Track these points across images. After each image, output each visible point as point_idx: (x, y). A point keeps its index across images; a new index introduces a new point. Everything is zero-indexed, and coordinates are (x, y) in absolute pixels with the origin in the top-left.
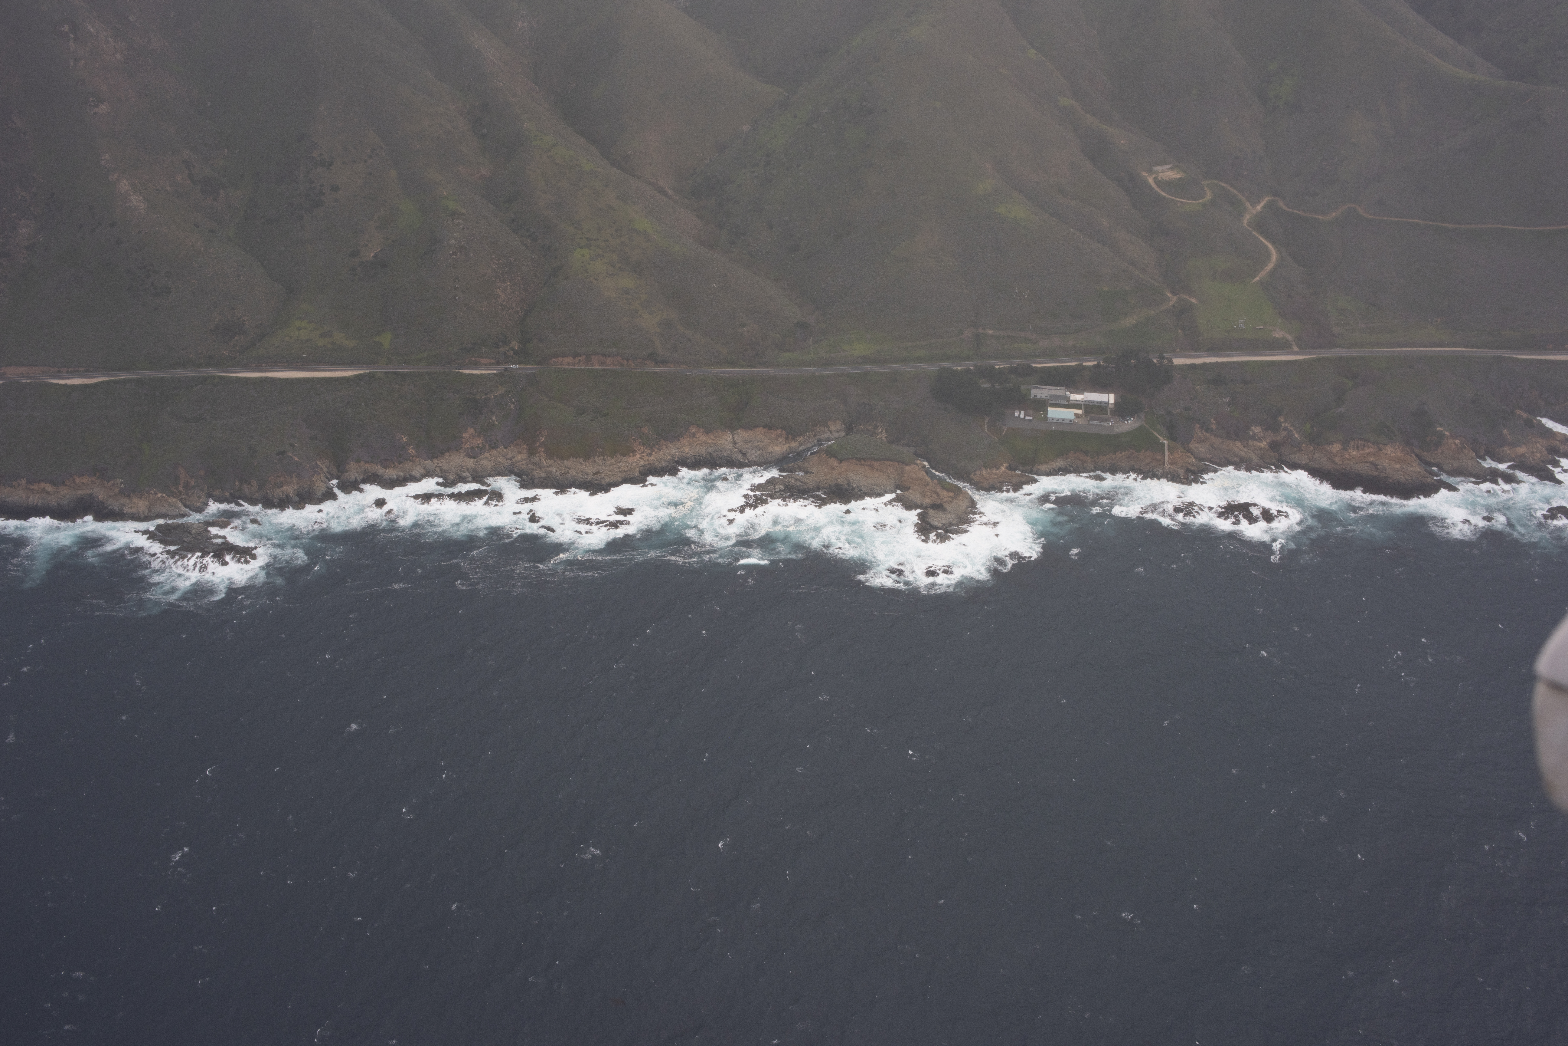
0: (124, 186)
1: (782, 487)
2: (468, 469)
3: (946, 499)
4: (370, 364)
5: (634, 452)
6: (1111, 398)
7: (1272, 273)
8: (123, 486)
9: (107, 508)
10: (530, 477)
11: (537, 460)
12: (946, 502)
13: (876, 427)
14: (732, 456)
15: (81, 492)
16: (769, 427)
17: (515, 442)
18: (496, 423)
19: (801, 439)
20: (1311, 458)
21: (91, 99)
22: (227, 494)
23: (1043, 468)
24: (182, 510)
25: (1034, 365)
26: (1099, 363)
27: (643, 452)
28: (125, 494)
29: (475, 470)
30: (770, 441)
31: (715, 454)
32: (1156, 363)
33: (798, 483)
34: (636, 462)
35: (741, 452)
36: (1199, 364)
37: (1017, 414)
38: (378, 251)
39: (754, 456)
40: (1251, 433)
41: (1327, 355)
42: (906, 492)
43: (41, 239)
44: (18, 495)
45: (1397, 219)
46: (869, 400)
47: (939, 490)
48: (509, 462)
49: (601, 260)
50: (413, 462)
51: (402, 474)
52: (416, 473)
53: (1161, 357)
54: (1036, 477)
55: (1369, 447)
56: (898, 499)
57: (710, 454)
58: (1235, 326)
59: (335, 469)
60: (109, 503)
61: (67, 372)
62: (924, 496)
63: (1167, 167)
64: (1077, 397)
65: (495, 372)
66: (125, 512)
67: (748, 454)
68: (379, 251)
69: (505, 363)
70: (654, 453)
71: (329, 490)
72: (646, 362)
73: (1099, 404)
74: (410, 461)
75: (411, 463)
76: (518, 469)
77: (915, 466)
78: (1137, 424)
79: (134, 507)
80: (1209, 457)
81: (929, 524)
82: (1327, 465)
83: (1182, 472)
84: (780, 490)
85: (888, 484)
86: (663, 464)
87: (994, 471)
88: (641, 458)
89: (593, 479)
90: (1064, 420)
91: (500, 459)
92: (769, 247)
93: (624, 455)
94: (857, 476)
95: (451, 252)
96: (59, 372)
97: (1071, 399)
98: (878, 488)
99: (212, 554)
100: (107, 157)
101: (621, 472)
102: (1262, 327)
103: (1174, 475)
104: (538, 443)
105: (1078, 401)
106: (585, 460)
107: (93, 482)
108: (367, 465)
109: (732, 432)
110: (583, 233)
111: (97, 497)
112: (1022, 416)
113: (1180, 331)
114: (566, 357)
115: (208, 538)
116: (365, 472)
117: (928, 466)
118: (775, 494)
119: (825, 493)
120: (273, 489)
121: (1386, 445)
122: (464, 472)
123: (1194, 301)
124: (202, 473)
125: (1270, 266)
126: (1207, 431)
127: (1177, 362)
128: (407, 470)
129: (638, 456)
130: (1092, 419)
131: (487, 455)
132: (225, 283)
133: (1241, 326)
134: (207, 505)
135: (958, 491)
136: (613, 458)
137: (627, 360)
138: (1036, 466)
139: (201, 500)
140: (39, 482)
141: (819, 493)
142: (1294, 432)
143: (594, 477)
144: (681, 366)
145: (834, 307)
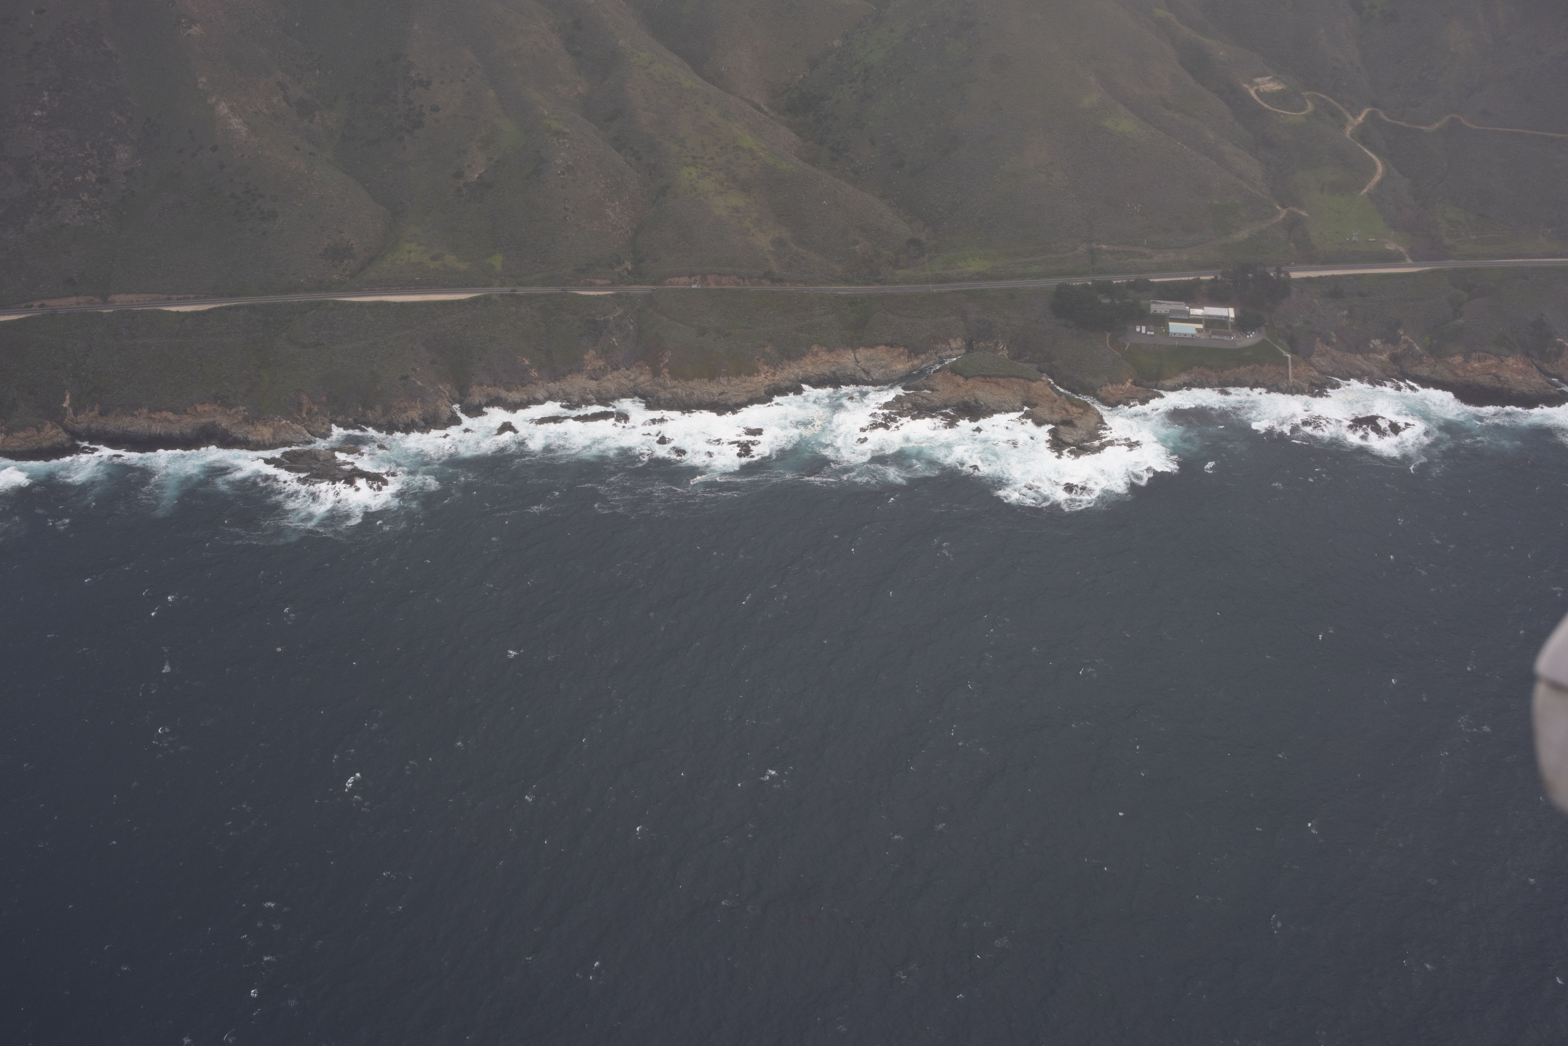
0: (223, 109)
1: (910, 405)
2: (591, 392)
3: (1076, 415)
4: (484, 286)
5: (758, 372)
6: (1231, 313)
7: (1380, 184)
8: (246, 413)
9: (231, 436)
10: (655, 398)
11: (661, 381)
12: (1076, 418)
13: (997, 344)
14: (856, 375)
15: (203, 420)
16: (891, 345)
17: (637, 363)
18: (617, 344)
19: (923, 356)
20: (1433, 370)
21: (183, 21)
22: (350, 420)
23: (1168, 383)
24: (307, 437)
25: (1151, 280)
26: (1216, 277)
27: (767, 372)
28: (248, 422)
29: (599, 392)
30: (892, 359)
31: (838, 373)
32: (1273, 277)
33: (925, 402)
34: (761, 382)
35: (864, 370)
36: (1315, 278)
37: (1138, 330)
38: (482, 171)
39: (877, 374)
40: (1372, 346)
41: (1441, 267)
42: (1035, 409)
43: (140, 165)
44: (139, 424)
45: (1502, 129)
46: (988, 316)
47: (1068, 406)
48: (632, 384)
49: (709, 178)
50: (537, 384)
51: (525, 397)
52: (539, 396)
53: (1279, 271)
54: (1162, 392)
55: (1490, 359)
56: (1027, 416)
57: (834, 373)
58: (1348, 239)
59: (458, 393)
60: (233, 431)
61: (178, 299)
62: (1053, 412)
63: (1268, 78)
64: (1197, 312)
65: (612, 293)
66: (250, 439)
67: (871, 373)
68: (484, 172)
69: (621, 284)
70: (778, 373)
71: (454, 415)
72: (762, 281)
73: (1219, 319)
74: (533, 384)
75: (534, 386)
76: (642, 390)
77: (1041, 382)
78: (1259, 339)
79: (259, 434)
80: (1330, 370)
81: (1061, 440)
82: (1451, 378)
83: (1306, 385)
84: (908, 408)
85: (1015, 401)
86: (788, 383)
87: (1120, 387)
88: (766, 378)
89: (719, 399)
90: (1186, 335)
91: (624, 381)
92: (872, 163)
93: (749, 376)
94: (984, 394)
95: (559, 172)
96: (169, 299)
97: (1191, 313)
98: (1006, 405)
99: (343, 481)
100: (204, 80)
101: (746, 392)
102: (1374, 240)
103: (1299, 389)
104: (662, 364)
105: (1198, 315)
106: (710, 381)
107: (215, 410)
108: (489, 389)
109: (854, 350)
110: (688, 151)
111: (220, 425)
112: (1144, 331)
113: (1292, 245)
114: (682, 276)
115: (338, 465)
116: (488, 395)
117: (1052, 383)
118: (904, 413)
119: (953, 411)
120: (398, 415)
121: (1508, 356)
122: (588, 394)
123: (1304, 214)
124: (324, 399)
125: (1377, 178)
126: (1327, 344)
127: (1294, 275)
128: (530, 393)
129: (763, 376)
130: (1214, 333)
131: (610, 377)
132: (331, 206)
133: (1354, 238)
134: (330, 430)
135: (1086, 407)
136: (737, 378)
137: (744, 279)
138: (1161, 381)
139: (326, 426)
140: (161, 411)
141: (948, 411)
142: (1415, 344)
143: (720, 397)
144: (798, 284)
145: (945, 223)
